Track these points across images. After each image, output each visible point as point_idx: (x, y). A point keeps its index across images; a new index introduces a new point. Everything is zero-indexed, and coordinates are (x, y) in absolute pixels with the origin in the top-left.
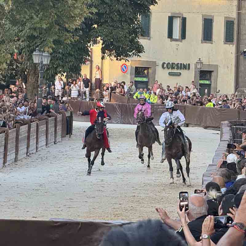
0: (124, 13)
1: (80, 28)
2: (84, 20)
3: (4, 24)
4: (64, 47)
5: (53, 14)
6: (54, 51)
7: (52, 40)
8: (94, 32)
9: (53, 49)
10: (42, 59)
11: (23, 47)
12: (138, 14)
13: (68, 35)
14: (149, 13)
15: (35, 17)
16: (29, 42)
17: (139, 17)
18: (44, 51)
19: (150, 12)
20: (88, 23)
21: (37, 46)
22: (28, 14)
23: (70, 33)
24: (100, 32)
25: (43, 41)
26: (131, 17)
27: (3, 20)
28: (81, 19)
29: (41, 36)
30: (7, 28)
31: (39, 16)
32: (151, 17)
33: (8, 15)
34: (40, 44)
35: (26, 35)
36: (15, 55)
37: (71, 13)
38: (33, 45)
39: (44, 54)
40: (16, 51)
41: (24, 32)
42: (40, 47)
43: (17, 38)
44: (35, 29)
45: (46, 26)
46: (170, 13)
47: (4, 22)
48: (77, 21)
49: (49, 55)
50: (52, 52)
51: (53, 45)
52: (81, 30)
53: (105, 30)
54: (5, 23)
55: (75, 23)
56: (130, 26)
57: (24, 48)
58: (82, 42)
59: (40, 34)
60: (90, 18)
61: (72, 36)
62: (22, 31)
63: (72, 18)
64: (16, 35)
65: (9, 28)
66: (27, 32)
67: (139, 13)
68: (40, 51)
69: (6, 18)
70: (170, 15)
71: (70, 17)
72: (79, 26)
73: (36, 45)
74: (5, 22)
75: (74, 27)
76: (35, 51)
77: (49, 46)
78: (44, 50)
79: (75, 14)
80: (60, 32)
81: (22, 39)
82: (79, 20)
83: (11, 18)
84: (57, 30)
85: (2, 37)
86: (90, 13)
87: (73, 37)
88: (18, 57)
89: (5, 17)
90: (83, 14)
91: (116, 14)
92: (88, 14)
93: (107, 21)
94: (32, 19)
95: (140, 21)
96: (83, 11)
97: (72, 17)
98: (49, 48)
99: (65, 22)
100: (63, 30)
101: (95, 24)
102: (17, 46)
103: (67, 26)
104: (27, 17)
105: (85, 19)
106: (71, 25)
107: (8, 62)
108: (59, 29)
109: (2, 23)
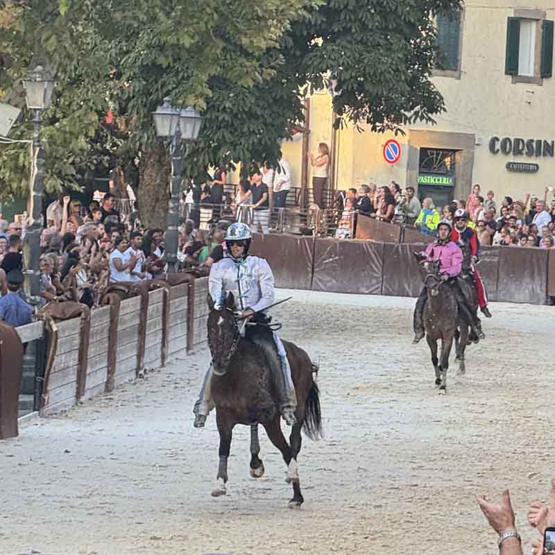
0: (394, 8)
1: (277, 45)
2: (289, 26)
3: (81, 35)
4: (235, 95)
5: (208, 10)
6: (211, 105)
7: (205, 78)
8: (315, 56)
9: (207, 100)
10: (178, 125)
11: (131, 95)
12: (431, 12)
13: (247, 64)
14: (458, 10)
15: (161, 16)
16: (145, 80)
17: (433, 19)
18: (184, 106)
19: (461, 8)
20: (299, 35)
21: (167, 94)
22: (144, 9)
23: (253, 59)
24: (329, 58)
25: (183, 78)
26: (412, 21)
27: (78, 24)
28: (282, 24)
29: (176, 68)
30: (88, 44)
31: (173, 14)
32: (462, 20)
33: (92, 9)
34: (176, 88)
35: (139, 63)
36: (110, 114)
37: (256, 8)
38: (157, 90)
39: (183, 114)
40: (111, 104)
41: (132, 55)
42: (176, 95)
43: (114, 70)
44: (162, 48)
45: (192, 41)
46: (513, 10)
47: (81, 30)
48: (272, 29)
49: (198, 116)
50: (205, 108)
51: (208, 90)
52: (280, 51)
53: (343, 53)
54: (85, 32)
55: (265, 35)
56: (409, 42)
57: (133, 97)
58: (283, 84)
59: (175, 61)
60: (304, 21)
61: (258, 69)
62: (127, 52)
63: (259, 20)
64: (111, 63)
65: (96, 45)
66: (141, 55)
67: (433, 11)
68: (173, 104)
69: (85, 19)
70: (512, 16)
71: (253, 19)
72: (276, 41)
73: (165, 91)
74: (84, 29)
75: (263, 45)
76: (162, 104)
77: (197, 93)
78: (184, 102)
79: (266, 11)
80: (228, 57)
81: (128, 73)
82: (276, 27)
83: (99, 18)
84: (218, 52)
85: (76, 69)
86: (305, 8)
87: (260, 71)
88: (117, 121)
89: (84, 16)
90: (287, 12)
91: (373, 11)
92: (299, 11)
93: (350, 29)
94: (155, 24)
95: (435, 31)
96: (289, 4)
97: (259, 18)
98: (197, 97)
99: (239, 32)
100: (234, 52)
101: (318, 37)
102: (115, 93)
103: (245, 41)
104: (142, 17)
105: (293, 23)
106: (255, 41)
107: (92, 133)
108: (224, 49)
109: (77, 30)
